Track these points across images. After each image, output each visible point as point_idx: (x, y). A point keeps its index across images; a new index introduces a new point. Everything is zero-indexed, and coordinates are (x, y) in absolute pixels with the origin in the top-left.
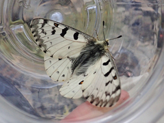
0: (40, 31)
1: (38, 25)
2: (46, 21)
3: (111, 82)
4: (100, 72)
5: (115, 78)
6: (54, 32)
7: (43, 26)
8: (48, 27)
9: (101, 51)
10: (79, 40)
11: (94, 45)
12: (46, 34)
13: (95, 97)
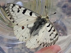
0: (11, 10)
1: (10, 7)
2: (14, 5)
3: (53, 33)
4: (46, 31)
5: (54, 31)
6: (18, 11)
7: (12, 8)
8: (16, 8)
9: (45, 21)
10: (32, 16)
11: (41, 19)
12: (14, 12)
13: (45, 43)
